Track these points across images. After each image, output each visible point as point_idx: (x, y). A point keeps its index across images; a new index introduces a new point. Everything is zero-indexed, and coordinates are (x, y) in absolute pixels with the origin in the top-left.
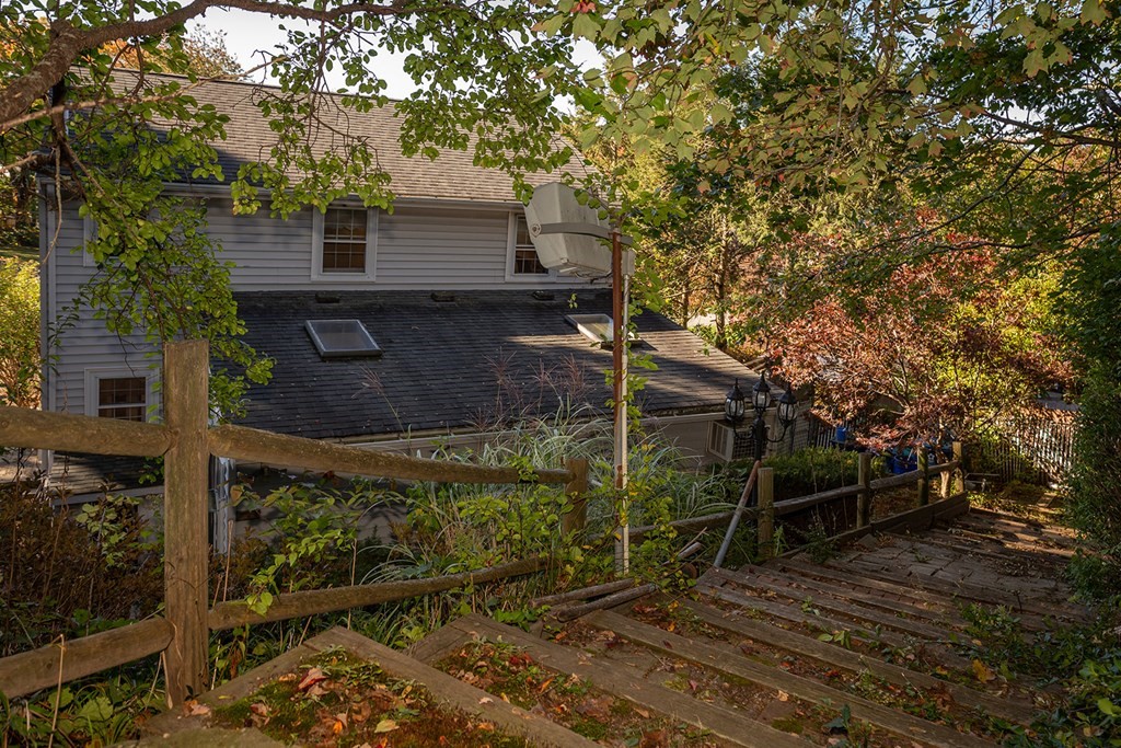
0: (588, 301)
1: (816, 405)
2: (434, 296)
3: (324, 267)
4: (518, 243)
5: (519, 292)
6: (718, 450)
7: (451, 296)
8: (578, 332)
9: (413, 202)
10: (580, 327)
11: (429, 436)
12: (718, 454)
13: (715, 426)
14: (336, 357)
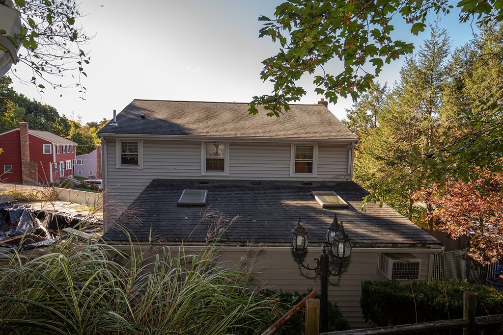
0: (331, 186)
1: (471, 250)
2: (252, 182)
3: (207, 169)
4: (296, 158)
5: (296, 182)
6: (384, 272)
7: (260, 183)
8: (315, 200)
9: (242, 140)
10: (316, 197)
11: (198, 245)
12: (384, 274)
13: (382, 256)
14: (183, 205)
